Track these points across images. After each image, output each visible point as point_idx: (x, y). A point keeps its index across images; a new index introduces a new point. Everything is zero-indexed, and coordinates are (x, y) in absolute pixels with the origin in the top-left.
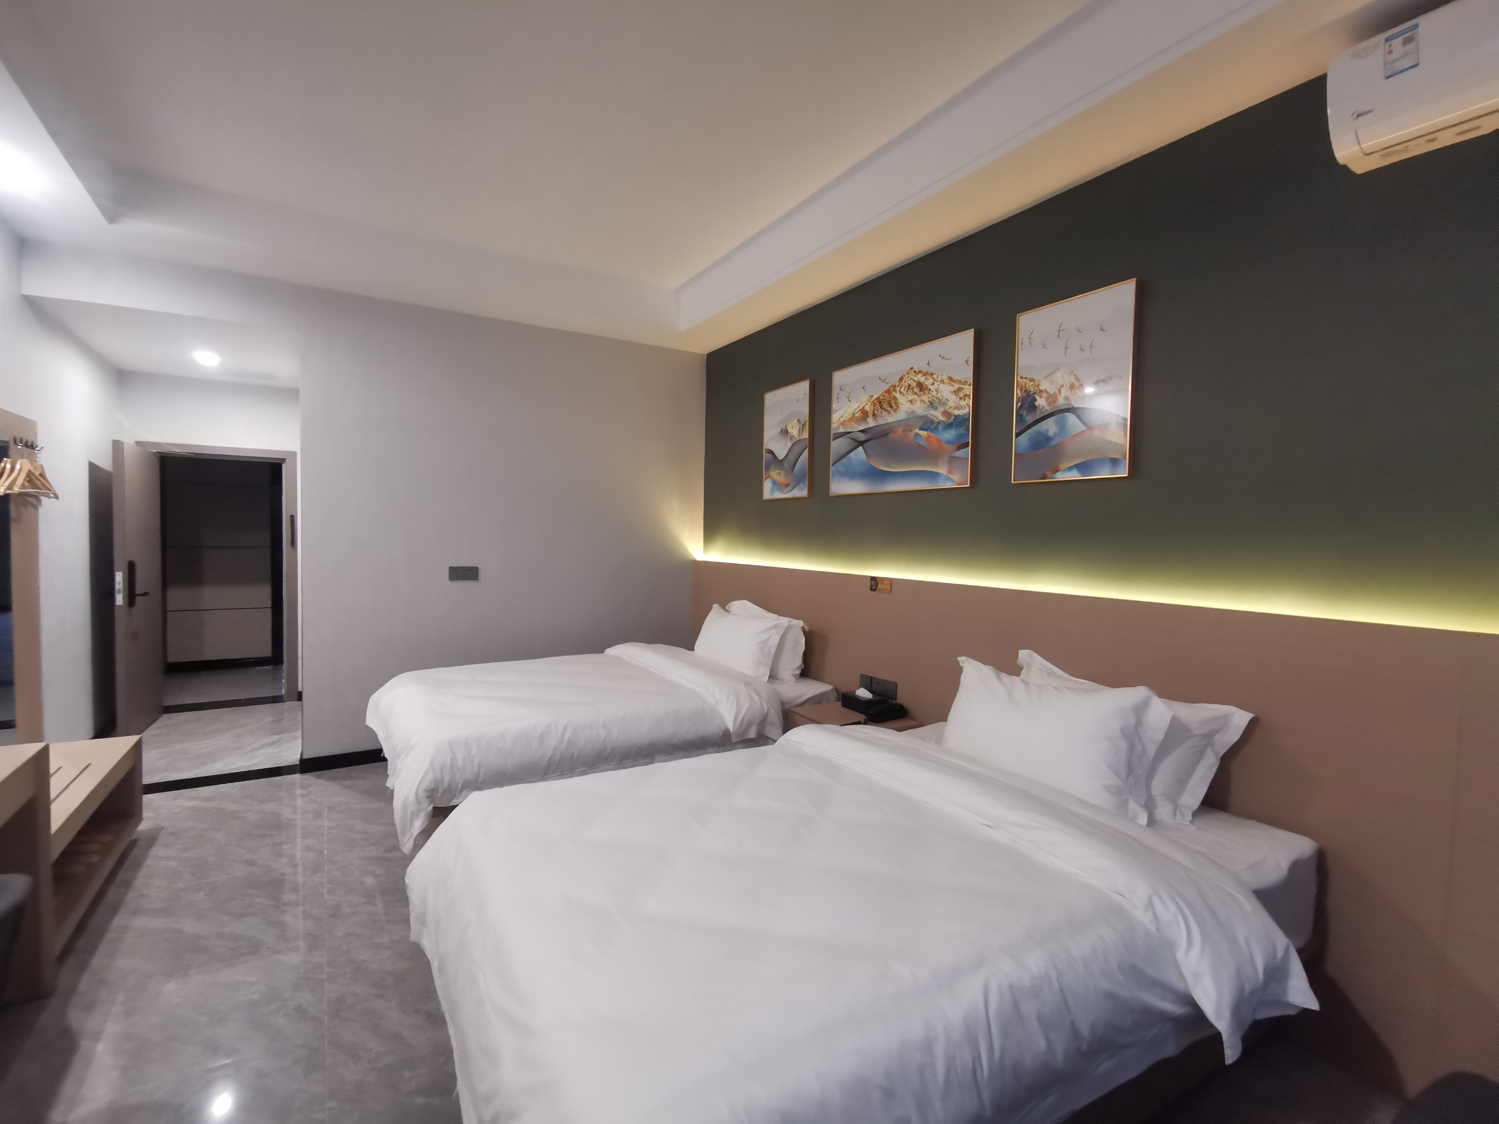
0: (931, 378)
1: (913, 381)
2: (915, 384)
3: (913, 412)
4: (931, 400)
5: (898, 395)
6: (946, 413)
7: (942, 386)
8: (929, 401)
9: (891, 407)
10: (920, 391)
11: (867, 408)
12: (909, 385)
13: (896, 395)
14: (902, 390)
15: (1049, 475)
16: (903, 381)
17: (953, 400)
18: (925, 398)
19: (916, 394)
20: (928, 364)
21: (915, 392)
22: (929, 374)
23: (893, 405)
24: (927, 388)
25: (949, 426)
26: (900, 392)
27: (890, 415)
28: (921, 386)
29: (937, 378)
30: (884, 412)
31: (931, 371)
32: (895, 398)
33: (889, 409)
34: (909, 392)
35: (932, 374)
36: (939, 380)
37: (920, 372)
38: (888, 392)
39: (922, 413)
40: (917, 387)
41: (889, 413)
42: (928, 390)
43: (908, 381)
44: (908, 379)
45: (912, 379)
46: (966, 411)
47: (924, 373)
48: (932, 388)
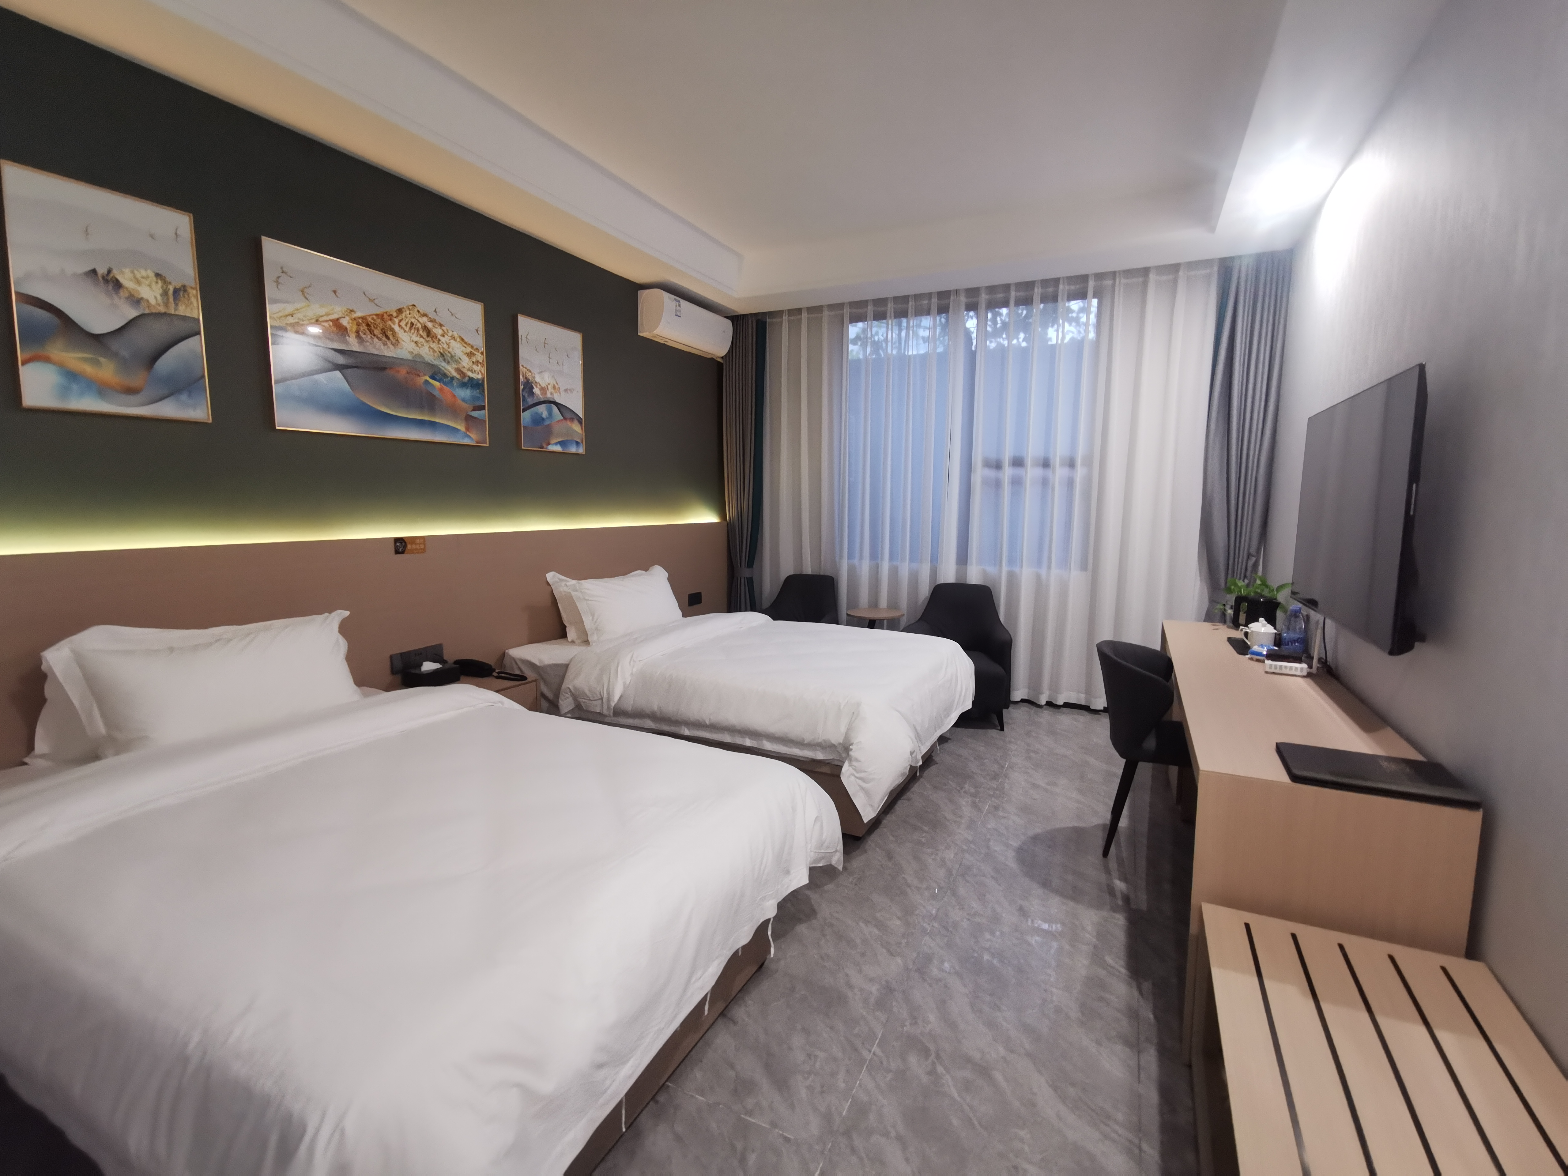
0: (440, 328)
1: (416, 321)
2: (419, 326)
3: (419, 355)
4: (442, 351)
5: (396, 328)
6: (458, 370)
7: (452, 341)
8: (440, 352)
9: (388, 338)
10: (428, 336)
11: (345, 322)
12: (412, 324)
13: (393, 326)
14: (403, 324)
15: (545, 446)
16: (404, 315)
17: (466, 362)
18: (434, 346)
19: (421, 336)
20: (435, 311)
21: (420, 334)
22: (437, 323)
23: (391, 337)
24: (436, 337)
25: (463, 385)
26: (400, 326)
27: (386, 346)
28: (428, 332)
29: (448, 332)
30: (376, 340)
31: (438, 319)
32: (392, 330)
33: (384, 339)
34: (413, 331)
35: (441, 325)
36: (450, 334)
37: (425, 315)
38: (381, 316)
39: (432, 361)
40: (423, 330)
41: (385, 344)
42: (437, 339)
43: (408, 317)
44: (410, 316)
45: (414, 318)
46: (480, 376)
47: (430, 318)
48: (442, 339)
